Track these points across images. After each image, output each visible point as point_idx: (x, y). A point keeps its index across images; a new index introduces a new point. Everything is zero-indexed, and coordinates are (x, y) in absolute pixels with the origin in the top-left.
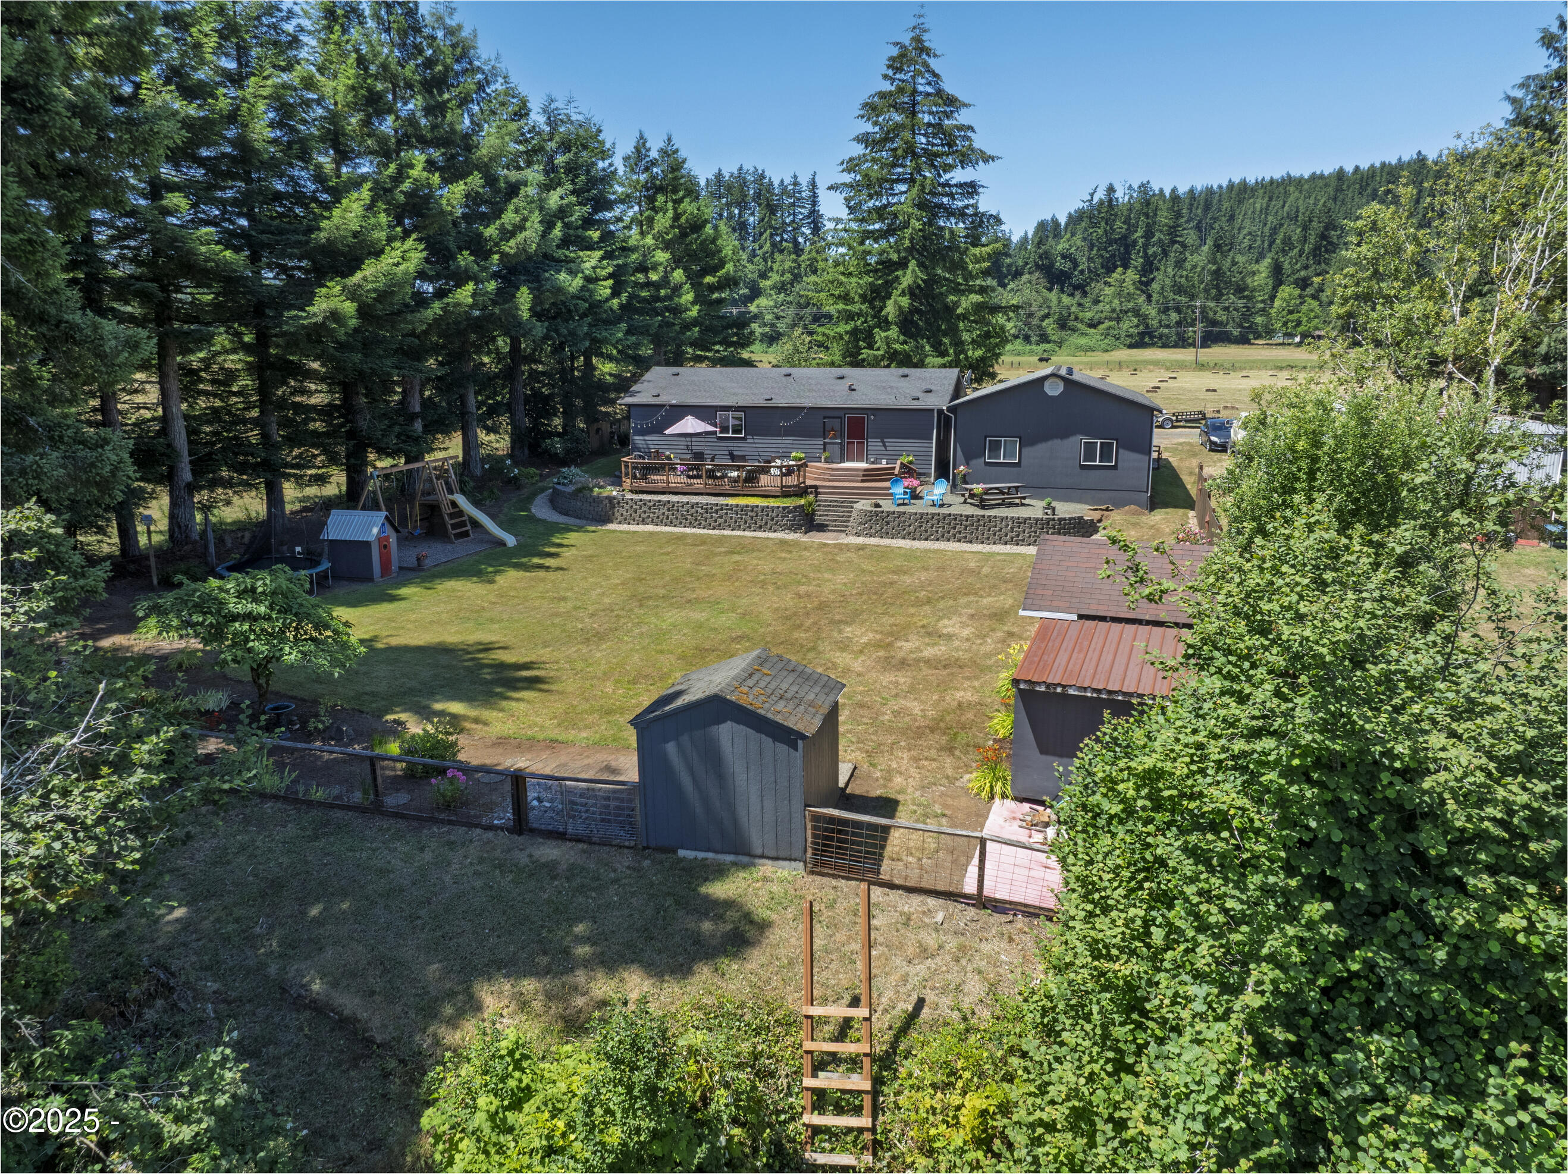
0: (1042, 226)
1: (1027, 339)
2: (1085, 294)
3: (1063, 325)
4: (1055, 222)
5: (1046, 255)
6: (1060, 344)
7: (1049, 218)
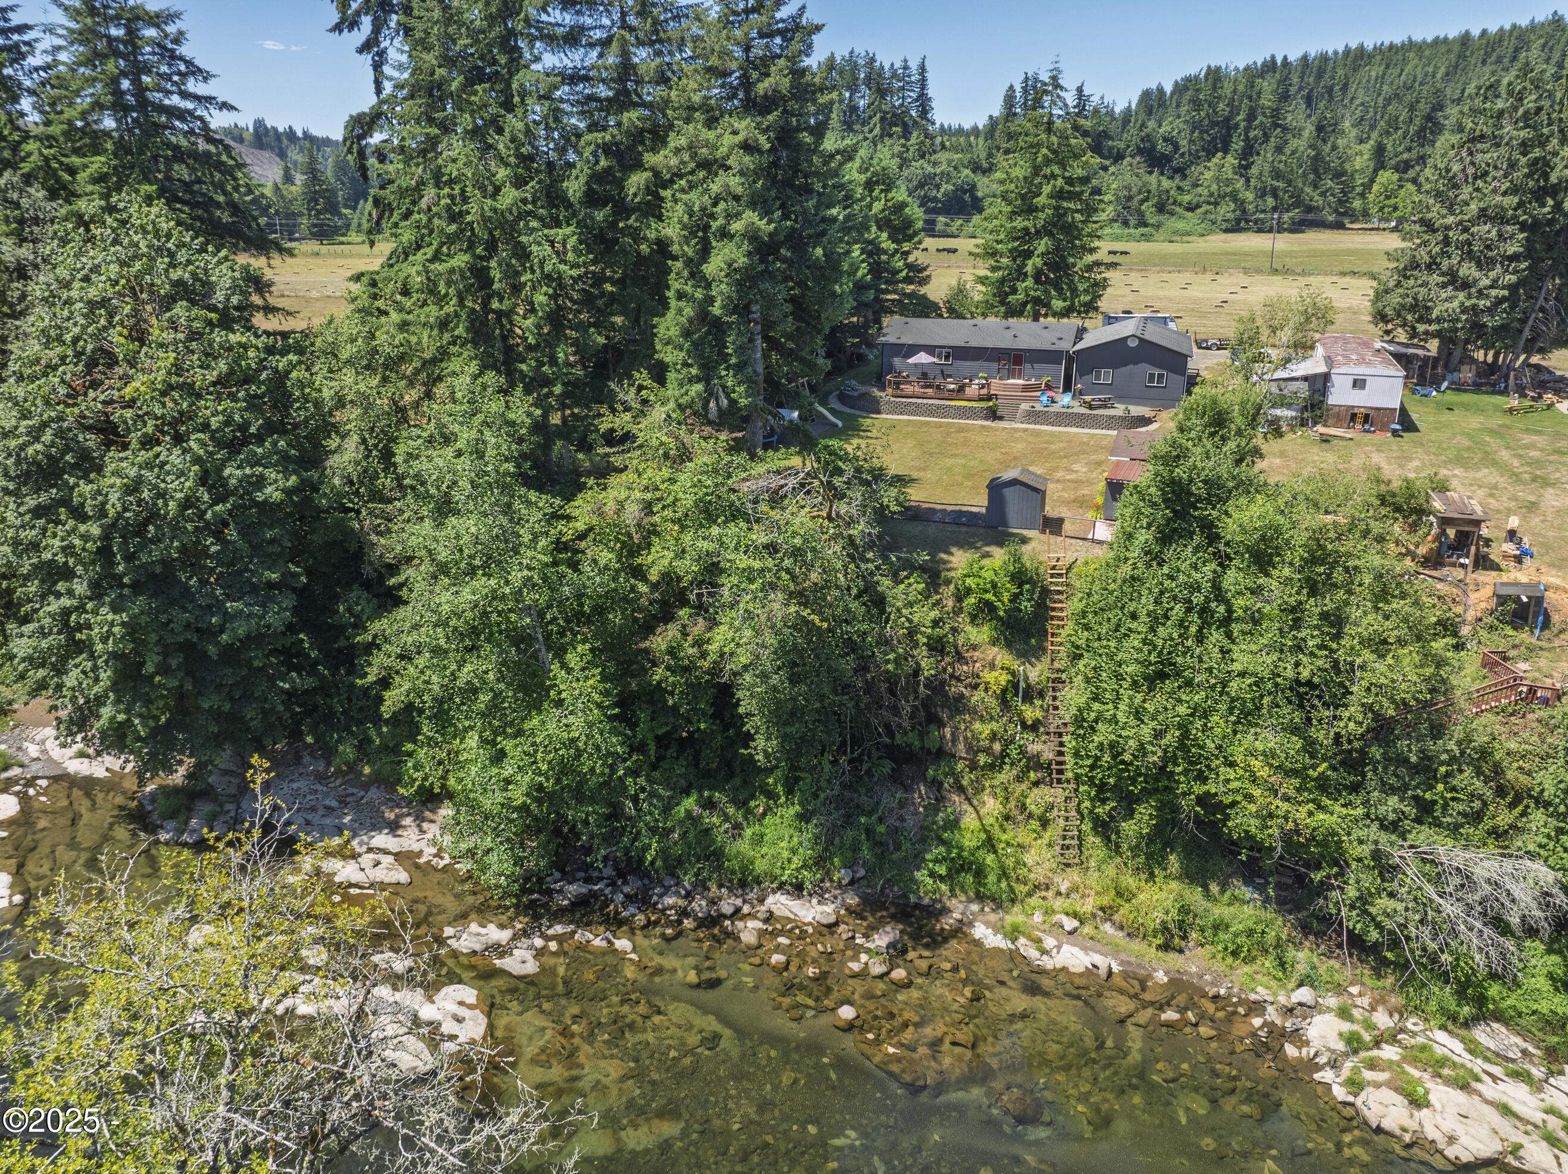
0: (1146, 95)
1: (1126, 222)
2: (1184, 177)
3: (1161, 208)
4: (1160, 90)
5: (1148, 136)
6: (1158, 226)
7: (1154, 85)
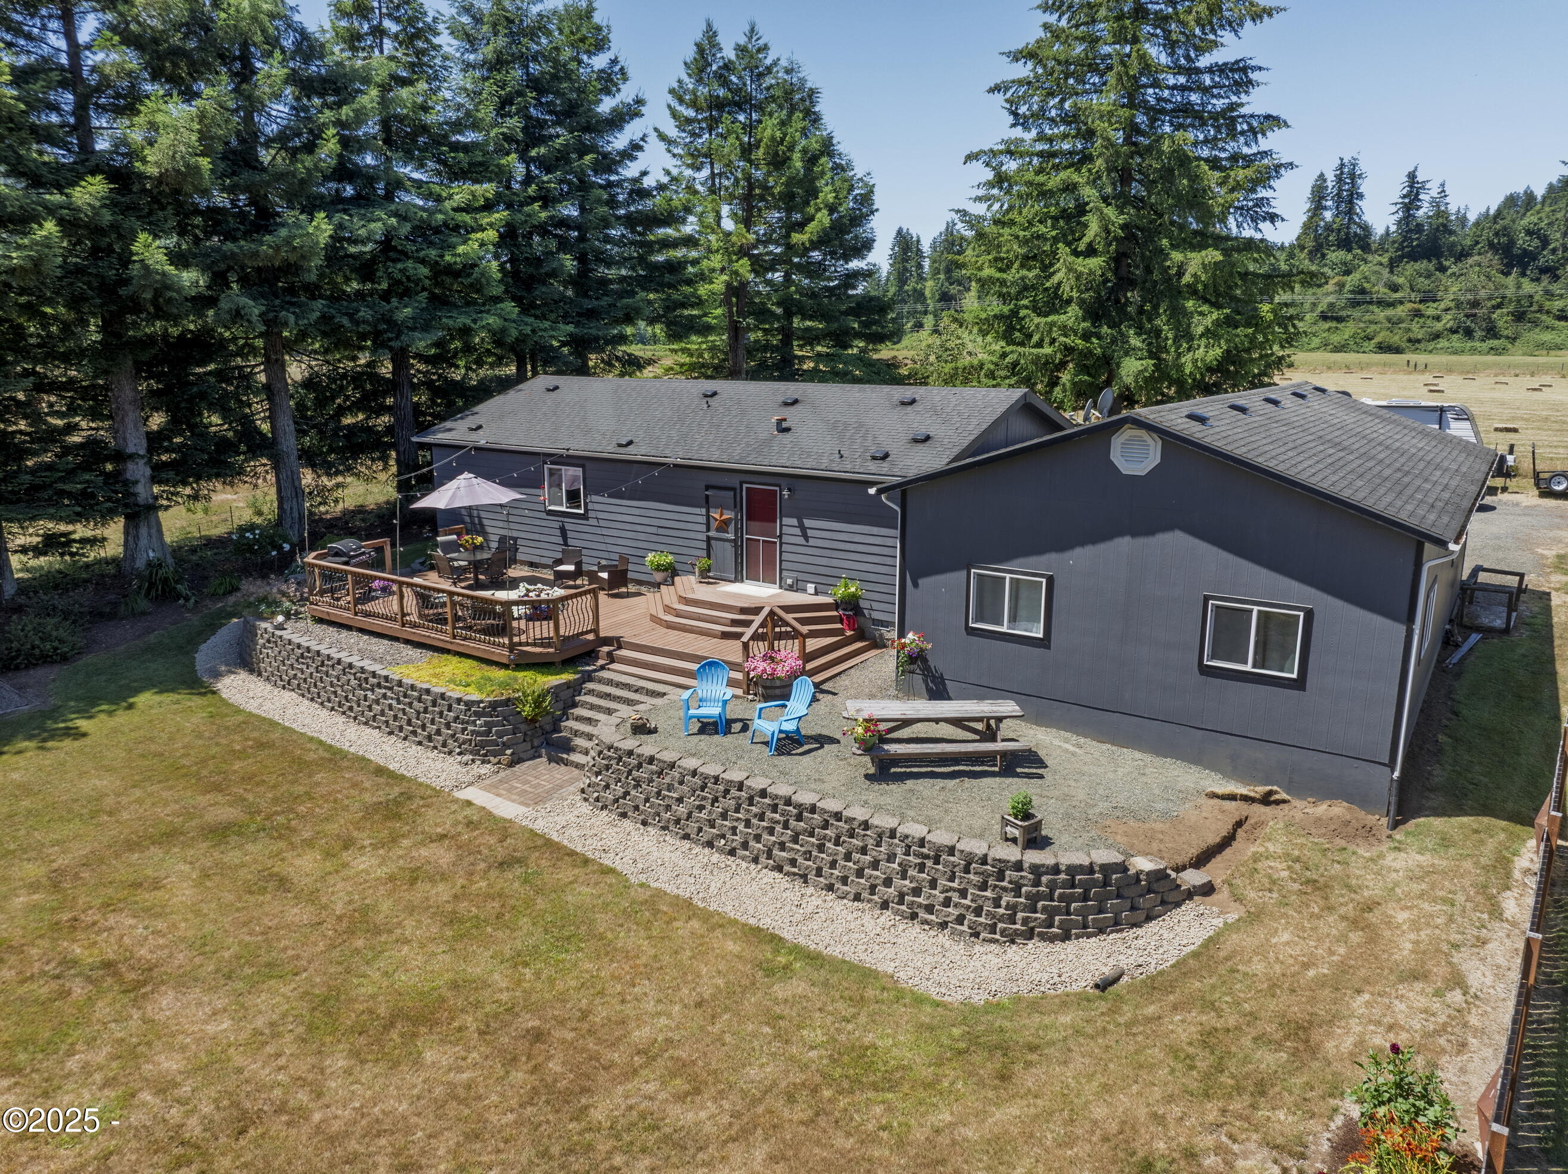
0: (1511, 201)
1: (1469, 333)
2: (1555, 278)
3: (1519, 317)
4: (1530, 196)
5: (1505, 231)
6: (1513, 340)
7: (1521, 190)
